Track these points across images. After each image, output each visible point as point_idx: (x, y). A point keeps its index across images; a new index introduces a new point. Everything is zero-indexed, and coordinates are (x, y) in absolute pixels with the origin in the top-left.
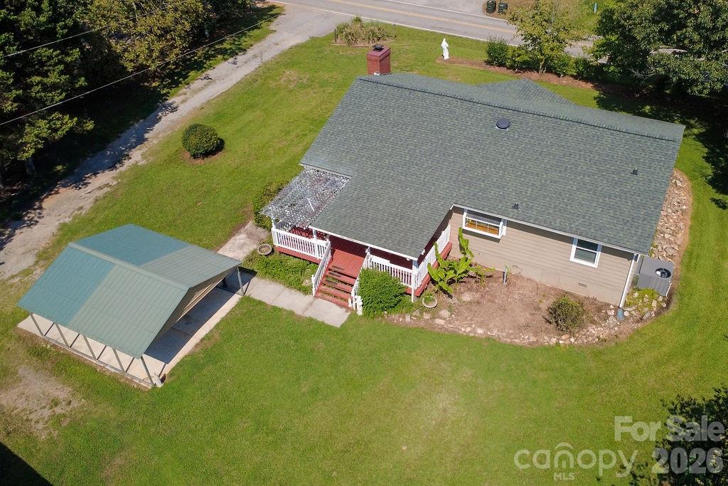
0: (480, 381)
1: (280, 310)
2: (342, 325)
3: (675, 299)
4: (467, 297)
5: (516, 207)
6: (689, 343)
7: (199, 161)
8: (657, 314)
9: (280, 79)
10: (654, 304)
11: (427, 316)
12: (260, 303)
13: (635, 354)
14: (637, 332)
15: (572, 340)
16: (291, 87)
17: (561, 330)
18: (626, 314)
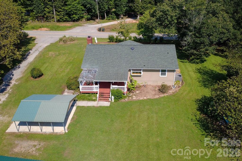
0: (151, 107)
1: (90, 106)
2: (110, 105)
3: (184, 82)
4: (137, 92)
5: (144, 66)
6: (191, 89)
7: (37, 79)
8: (182, 85)
9: (49, 55)
10: (180, 83)
11: (130, 98)
12: (83, 107)
13: (182, 94)
14: (180, 89)
15: (167, 94)
16: (54, 56)
17: (164, 93)
18: (175, 86)
